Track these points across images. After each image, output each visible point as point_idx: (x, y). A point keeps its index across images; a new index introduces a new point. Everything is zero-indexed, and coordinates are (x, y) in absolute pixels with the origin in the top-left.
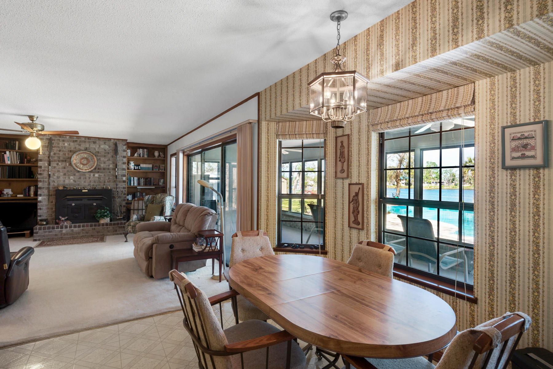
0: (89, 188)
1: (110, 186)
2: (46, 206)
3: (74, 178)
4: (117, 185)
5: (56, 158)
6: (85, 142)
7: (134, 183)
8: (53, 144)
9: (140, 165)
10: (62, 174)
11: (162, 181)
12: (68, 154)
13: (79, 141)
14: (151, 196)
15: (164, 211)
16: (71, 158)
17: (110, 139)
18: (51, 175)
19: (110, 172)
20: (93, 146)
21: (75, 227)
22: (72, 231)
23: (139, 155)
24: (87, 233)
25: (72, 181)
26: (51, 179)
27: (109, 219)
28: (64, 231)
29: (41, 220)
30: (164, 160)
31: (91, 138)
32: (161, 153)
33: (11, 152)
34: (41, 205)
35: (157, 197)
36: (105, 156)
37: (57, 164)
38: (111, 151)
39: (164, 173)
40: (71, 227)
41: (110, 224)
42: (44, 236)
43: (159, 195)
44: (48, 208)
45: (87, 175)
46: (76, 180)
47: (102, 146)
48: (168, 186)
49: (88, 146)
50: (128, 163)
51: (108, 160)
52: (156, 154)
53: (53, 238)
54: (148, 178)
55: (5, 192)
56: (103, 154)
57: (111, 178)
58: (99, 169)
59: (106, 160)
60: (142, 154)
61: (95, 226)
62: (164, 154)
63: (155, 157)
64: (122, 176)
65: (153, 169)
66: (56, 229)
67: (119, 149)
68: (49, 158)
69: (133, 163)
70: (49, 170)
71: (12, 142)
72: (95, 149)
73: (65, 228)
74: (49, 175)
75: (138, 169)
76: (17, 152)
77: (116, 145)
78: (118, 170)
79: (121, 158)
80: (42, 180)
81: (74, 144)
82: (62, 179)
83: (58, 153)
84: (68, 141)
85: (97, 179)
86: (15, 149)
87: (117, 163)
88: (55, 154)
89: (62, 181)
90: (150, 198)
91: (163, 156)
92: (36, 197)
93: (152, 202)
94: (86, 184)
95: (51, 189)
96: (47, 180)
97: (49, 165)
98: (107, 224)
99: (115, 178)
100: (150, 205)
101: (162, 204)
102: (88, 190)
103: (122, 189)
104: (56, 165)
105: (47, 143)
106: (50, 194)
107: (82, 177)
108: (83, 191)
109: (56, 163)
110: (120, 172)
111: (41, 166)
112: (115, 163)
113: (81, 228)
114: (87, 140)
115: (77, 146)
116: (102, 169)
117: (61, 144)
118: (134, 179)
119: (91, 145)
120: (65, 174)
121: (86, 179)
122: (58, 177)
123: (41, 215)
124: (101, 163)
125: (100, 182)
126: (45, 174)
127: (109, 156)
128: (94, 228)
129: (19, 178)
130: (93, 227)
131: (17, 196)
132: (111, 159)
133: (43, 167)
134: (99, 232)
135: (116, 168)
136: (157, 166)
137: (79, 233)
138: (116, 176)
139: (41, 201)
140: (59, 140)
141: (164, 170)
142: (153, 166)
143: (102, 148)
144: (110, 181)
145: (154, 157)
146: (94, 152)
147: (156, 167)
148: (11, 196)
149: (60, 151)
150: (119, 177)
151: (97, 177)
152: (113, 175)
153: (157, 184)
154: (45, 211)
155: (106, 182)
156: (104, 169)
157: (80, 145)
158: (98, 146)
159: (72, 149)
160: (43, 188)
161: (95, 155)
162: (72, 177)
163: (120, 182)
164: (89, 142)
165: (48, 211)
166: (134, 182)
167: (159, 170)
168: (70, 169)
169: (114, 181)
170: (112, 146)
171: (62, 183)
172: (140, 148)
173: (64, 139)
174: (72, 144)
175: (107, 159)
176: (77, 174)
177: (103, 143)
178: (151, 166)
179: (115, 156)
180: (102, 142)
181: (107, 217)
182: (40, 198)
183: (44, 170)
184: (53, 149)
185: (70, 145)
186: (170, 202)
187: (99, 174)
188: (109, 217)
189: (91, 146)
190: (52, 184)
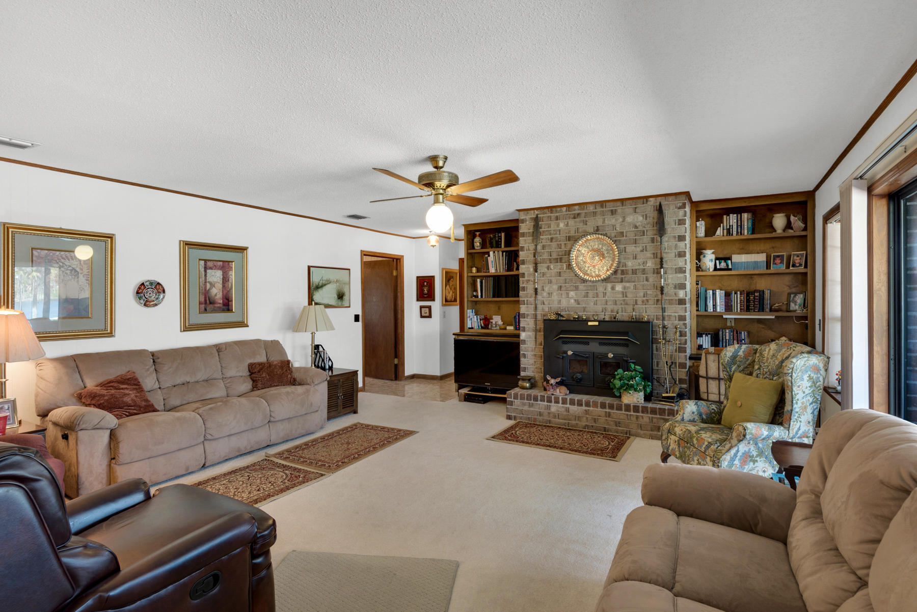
0: (601, 317)
1: (648, 312)
2: (532, 351)
3: (576, 295)
4: (663, 310)
5: (546, 256)
6: (595, 214)
7: (715, 306)
8: (541, 228)
9: (730, 258)
10: (555, 287)
11: (799, 299)
12: (565, 244)
13: (583, 215)
14: (744, 347)
15: (787, 408)
16: (569, 253)
17: (646, 198)
18: (539, 290)
19: (647, 280)
20: (610, 221)
21: (572, 402)
22: (568, 410)
23: (728, 230)
24: (595, 421)
25: (572, 301)
26: (539, 297)
27: (642, 394)
28: (554, 408)
29: (524, 379)
30: (806, 236)
31: (607, 204)
32: (792, 218)
33: (496, 252)
34: (525, 348)
35: (766, 353)
36: (635, 242)
37: (548, 268)
38: (649, 227)
39: (806, 274)
40: (564, 401)
41: (645, 410)
42: (521, 412)
43: (773, 346)
44: (535, 355)
45: (601, 289)
46: (580, 299)
47: (629, 219)
48: (819, 316)
49: (600, 223)
50: (699, 255)
51: (642, 251)
52: (779, 221)
53: (535, 420)
54: (755, 291)
55: (494, 321)
56: (631, 236)
57: (649, 292)
58: (623, 272)
59: (639, 249)
60: (735, 227)
61: (611, 407)
62: (805, 221)
63: (775, 231)
64: (675, 288)
65: (768, 267)
66: (541, 401)
67: (666, 219)
68: (534, 256)
69: (713, 253)
70: (535, 280)
71: (497, 235)
72: (614, 226)
73: (555, 402)
74: (536, 290)
75: (728, 269)
76: (503, 252)
77: (660, 210)
78: (665, 273)
79: (673, 242)
80: (526, 299)
81: (575, 222)
82: (555, 297)
83: (549, 245)
84: (564, 218)
85: (621, 296)
86: (501, 247)
87: (664, 255)
88: (544, 247)
89: (556, 302)
90: (741, 353)
91: (803, 226)
92: (517, 332)
93: (748, 370)
94: (599, 308)
95: (539, 317)
96: (532, 299)
97: (536, 270)
98: (636, 409)
99: (659, 293)
100: (738, 376)
101: (781, 380)
102: (599, 322)
103: (677, 322)
104: (546, 269)
105: (532, 226)
106: (538, 328)
107: (591, 294)
108: (590, 323)
109: (546, 265)
110: (670, 276)
111: (524, 274)
112: (659, 256)
113: (584, 408)
114: (599, 209)
115: (581, 226)
116: (630, 272)
117: (553, 226)
118: (714, 294)
119: (606, 219)
120: (561, 287)
121: (597, 297)
122: (550, 294)
123: (525, 368)
124: (628, 258)
125: (627, 304)
126: (530, 290)
127: (646, 239)
128: (609, 413)
129: (506, 297)
130: (607, 410)
131: (506, 329)
132: (650, 246)
133: (526, 275)
134: (619, 423)
135: (662, 267)
136: (781, 257)
137: (579, 418)
138: (662, 288)
139: (525, 341)
140: (550, 216)
141: (806, 266)
142: (768, 258)
143: (630, 224)
144: (647, 301)
145: (772, 232)
146: (613, 235)
147: (778, 261)
148: (501, 329)
149: (552, 239)
150: (669, 290)
151: (618, 292)
152: (655, 287)
153: (784, 308)
154: (532, 361)
155: (638, 303)
156: (634, 272)
157: (585, 223)
158: (621, 220)
159: (572, 234)
160: (528, 315)
161: (615, 242)
162: (572, 294)
163: (671, 302)
164: (603, 214)
165: (535, 362)
166: (717, 302)
167: (788, 267)
168: (567, 275)
169: (658, 300)
170: (652, 215)
171: (555, 306)
172: (729, 211)
173: (558, 214)
174: (571, 222)
175: (641, 248)
176: (582, 286)
177: (631, 210)
178: (762, 258)
179: (659, 239)
180: (628, 209)
181: (635, 390)
182: (523, 335)
183: (528, 281)
184: (541, 237)
185: (567, 225)
186: (810, 378)
187: (624, 284)
188: (640, 390)
189: (606, 222)
190: (540, 307)
